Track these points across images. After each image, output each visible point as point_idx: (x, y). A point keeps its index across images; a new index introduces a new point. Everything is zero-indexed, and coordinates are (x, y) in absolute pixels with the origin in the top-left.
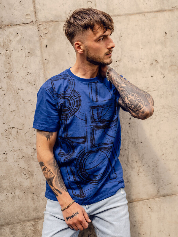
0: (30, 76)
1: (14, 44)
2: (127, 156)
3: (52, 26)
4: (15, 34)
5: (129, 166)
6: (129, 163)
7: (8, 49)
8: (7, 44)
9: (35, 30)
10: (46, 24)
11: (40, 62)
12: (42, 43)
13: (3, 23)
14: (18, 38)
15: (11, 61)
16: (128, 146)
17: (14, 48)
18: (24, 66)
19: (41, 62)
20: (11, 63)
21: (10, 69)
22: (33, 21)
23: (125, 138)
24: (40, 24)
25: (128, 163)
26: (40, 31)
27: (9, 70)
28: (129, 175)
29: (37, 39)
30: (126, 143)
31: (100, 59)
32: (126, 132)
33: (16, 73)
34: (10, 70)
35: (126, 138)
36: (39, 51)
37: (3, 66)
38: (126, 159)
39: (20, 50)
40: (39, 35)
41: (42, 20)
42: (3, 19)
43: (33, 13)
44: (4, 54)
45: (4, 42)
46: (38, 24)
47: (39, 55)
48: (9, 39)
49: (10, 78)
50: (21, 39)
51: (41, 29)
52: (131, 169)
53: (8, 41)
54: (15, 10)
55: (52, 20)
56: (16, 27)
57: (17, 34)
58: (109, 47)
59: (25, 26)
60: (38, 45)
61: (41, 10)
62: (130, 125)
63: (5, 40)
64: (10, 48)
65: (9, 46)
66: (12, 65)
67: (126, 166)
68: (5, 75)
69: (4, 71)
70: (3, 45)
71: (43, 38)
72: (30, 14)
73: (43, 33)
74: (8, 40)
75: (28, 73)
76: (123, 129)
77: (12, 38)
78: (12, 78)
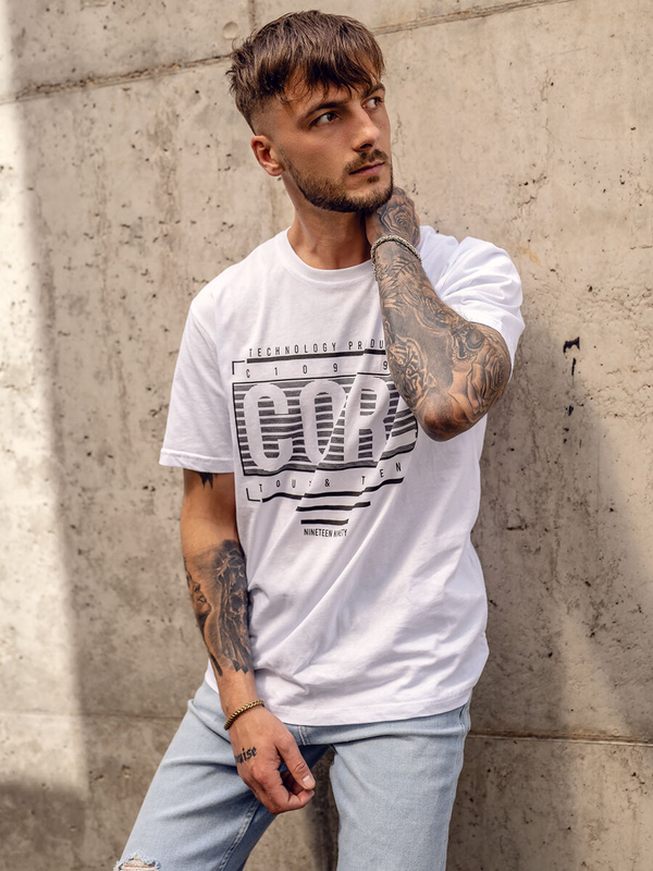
0: (228, 237)
1: (185, 129)
2: (551, 553)
4: (189, 93)
5: (557, 596)
6: (557, 581)
7: (169, 144)
8: (167, 128)
11: (261, 189)
13: (157, 61)
14: (199, 107)
15: (177, 185)
16: (557, 516)
17: (186, 142)
18: (214, 203)
19: (264, 187)
20: (176, 193)
21: (171, 211)
23: (547, 484)
25: (555, 585)
27: (169, 216)
28: (558, 629)
30: (551, 505)
31: (333, 189)
32: (552, 460)
33: (189, 224)
34: (172, 216)
35: (550, 486)
37: (152, 201)
38: (548, 568)
39: (203, 146)
42: (158, 47)
43: (247, 19)
44: (156, 163)
45: (159, 123)
48: (174, 112)
49: (170, 243)
50: (207, 107)
52: (566, 610)
53: (168, 119)
54: (192, 11)
56: (193, 69)
57: (197, 92)
58: (357, 142)
59: (220, 64)
61: (270, 5)
62: (567, 435)
63: (160, 115)
64: (174, 141)
65: (171, 135)
66: (177, 199)
67: (545, 592)
68: (159, 230)
69: (154, 218)
70: (156, 133)
72: (237, 22)
74: (171, 115)
75: (225, 227)
76: (541, 450)
77: (180, 107)
78: (177, 241)
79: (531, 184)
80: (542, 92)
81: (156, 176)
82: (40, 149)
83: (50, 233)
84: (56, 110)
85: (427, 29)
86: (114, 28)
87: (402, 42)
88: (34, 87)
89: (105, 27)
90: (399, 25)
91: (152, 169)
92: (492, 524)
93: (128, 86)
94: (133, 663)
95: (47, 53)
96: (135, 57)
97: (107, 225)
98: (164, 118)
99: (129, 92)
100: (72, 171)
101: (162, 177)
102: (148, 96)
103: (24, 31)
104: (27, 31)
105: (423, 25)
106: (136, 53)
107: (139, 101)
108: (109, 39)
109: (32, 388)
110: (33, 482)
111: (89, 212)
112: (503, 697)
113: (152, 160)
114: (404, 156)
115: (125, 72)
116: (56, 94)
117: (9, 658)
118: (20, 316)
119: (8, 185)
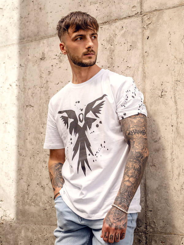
0: (129, 71)
1: (118, 39)
3: (155, 15)
4: (120, 27)
7: (113, 43)
8: (112, 38)
9: (139, 21)
10: (150, 14)
11: (140, 56)
12: (144, 35)
13: (111, 19)
14: (123, 32)
15: (114, 56)
17: (118, 42)
18: (125, 61)
19: (141, 55)
20: (114, 58)
21: (112, 63)
22: (138, 13)
24: (144, 15)
26: (144, 22)
27: (111, 65)
29: (140, 30)
33: (117, 67)
34: (112, 65)
36: (141, 43)
37: (106, 61)
39: (123, 43)
40: (142, 27)
41: (147, 11)
42: (112, 15)
43: (139, 5)
44: (108, 49)
45: (110, 37)
46: (142, 15)
47: (140, 47)
48: (115, 34)
50: (125, 32)
51: (145, 20)
53: (113, 36)
54: (123, 3)
55: (156, 9)
56: (122, 20)
57: (123, 27)
59: (130, 18)
60: (140, 37)
63: (111, 35)
65: (114, 40)
66: (114, 61)
69: (106, 66)
70: (109, 40)
71: (146, 29)
72: (136, 6)
73: (146, 23)
74: (114, 34)
75: (128, 68)
77: (117, 32)
81: (108, 53)
86: (99, 10)
89: (97, 10)
91: (107, 51)
93: (102, 26)
96: (105, 18)
98: (112, 35)
99: (102, 28)
101: (110, 53)
102: (108, 29)
106: (105, 17)
107: (105, 31)
108: (97, 13)
113: (107, 48)
115: (102, 23)
119: (64, 58)
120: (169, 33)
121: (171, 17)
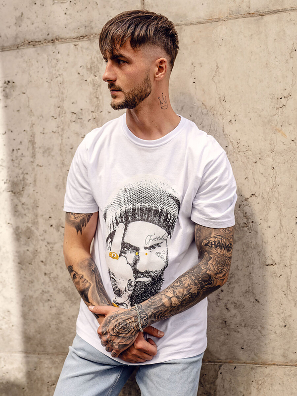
79: (283, 98)
80: (290, 54)
81: (90, 88)
82: (29, 73)
83: (34, 115)
84: (38, 54)
85: (233, 21)
86: (70, 14)
87: (220, 27)
88: (27, 42)
89: (65, 14)
90: (219, 18)
91: (89, 85)
92: (258, 263)
93: (77, 43)
94: (72, 329)
95: (34, 25)
96: (81, 29)
97: (64, 112)
98: (95, 60)
99: (77, 46)
100: (46, 85)
101: (94, 89)
102: (87, 49)
103: (22, 14)
104: (24, 14)
105: (231, 19)
106: (81, 27)
107: (82, 51)
108: (67, 19)
109: (22, 192)
110: (21, 239)
111: (55, 105)
112: (261, 346)
113: (88, 81)
114: (219, 83)
115: (76, 36)
116: (38, 46)
117: (7, 326)
118: (16, 157)
119: (12, 91)
120: (192, 64)
121: (194, 40)
